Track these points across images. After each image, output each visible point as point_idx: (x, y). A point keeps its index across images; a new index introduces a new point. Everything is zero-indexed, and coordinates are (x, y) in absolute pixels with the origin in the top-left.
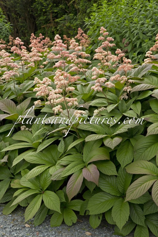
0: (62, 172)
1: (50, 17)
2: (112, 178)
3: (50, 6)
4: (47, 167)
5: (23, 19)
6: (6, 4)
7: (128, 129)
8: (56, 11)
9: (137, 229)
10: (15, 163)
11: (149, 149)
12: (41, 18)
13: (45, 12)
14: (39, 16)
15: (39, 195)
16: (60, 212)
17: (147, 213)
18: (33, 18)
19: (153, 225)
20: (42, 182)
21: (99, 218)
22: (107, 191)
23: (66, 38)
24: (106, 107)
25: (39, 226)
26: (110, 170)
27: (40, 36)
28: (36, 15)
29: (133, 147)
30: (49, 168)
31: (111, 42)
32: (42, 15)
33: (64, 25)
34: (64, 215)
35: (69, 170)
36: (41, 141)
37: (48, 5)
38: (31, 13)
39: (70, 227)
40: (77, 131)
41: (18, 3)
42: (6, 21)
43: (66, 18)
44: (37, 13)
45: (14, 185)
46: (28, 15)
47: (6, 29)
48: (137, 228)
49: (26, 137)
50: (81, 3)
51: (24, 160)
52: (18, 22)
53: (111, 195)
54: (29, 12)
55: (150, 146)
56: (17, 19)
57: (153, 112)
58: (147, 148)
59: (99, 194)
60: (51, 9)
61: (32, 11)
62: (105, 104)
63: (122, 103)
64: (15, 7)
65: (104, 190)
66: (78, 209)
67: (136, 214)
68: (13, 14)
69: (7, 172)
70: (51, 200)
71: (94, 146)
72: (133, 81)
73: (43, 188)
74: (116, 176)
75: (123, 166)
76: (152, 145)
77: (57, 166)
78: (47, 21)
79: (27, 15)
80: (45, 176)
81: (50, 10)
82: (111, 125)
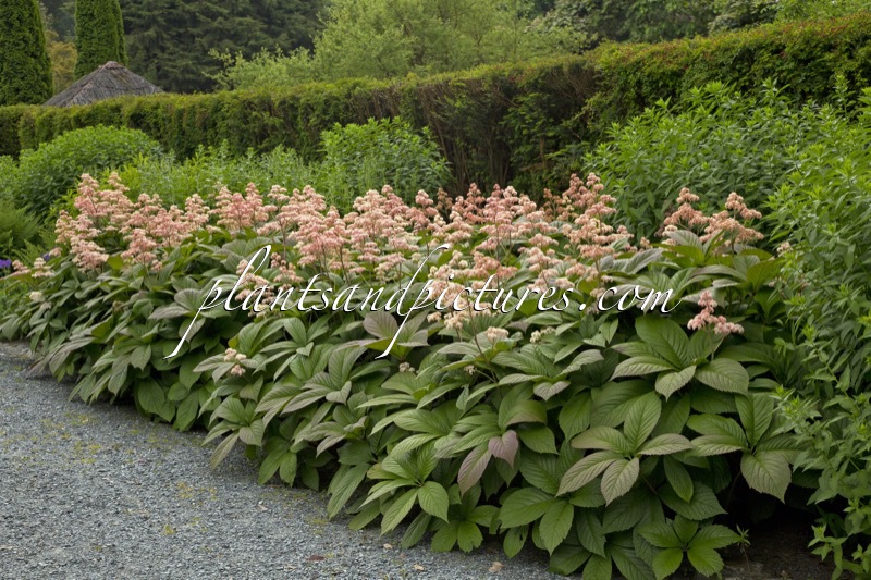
0: (456, 443)
1: (541, 147)
2: (549, 461)
3: (540, 123)
4: (433, 437)
5: (482, 151)
6: (444, 116)
7: (583, 366)
8: (550, 134)
9: (592, 562)
10: (377, 428)
11: (620, 407)
12: (522, 149)
13: (530, 136)
14: (518, 144)
15: (412, 490)
16: (446, 520)
17: (609, 531)
18: (503, 149)
19: (625, 557)
20: (420, 466)
21: (521, 539)
22: (537, 485)
23: (550, 196)
24: (555, 327)
25: (410, 548)
26: (544, 443)
27: (495, 190)
28: (511, 142)
29: (592, 402)
30: (436, 439)
31: (610, 204)
32: (524, 142)
33: (566, 166)
34: (459, 533)
35: (468, 441)
36: (427, 388)
37: (536, 120)
38: (498, 137)
39: (467, 554)
40: (492, 370)
41: (471, 115)
42: (438, 154)
43: (573, 151)
44: (512, 138)
45: (373, 474)
46: (491, 142)
47: (434, 173)
48: (591, 560)
49: (407, 385)
50: (601, 120)
51: (393, 423)
52: (469, 156)
53: (546, 493)
54: (495, 135)
55: (622, 402)
56: (466, 150)
57: (639, 339)
58: (617, 405)
59: (523, 491)
60: (542, 128)
61: (502, 134)
62: (555, 321)
63: (588, 322)
64: (463, 124)
65: (531, 482)
66: (486, 522)
67: (590, 534)
68: (458, 140)
69: (366, 452)
70: (433, 498)
71: (520, 397)
72: (612, 278)
73: (422, 476)
74: (557, 456)
75: (568, 438)
76: (628, 399)
77: (451, 435)
78: (534, 157)
79: (489, 143)
80: (427, 452)
81: (539, 132)
82: (557, 360)
